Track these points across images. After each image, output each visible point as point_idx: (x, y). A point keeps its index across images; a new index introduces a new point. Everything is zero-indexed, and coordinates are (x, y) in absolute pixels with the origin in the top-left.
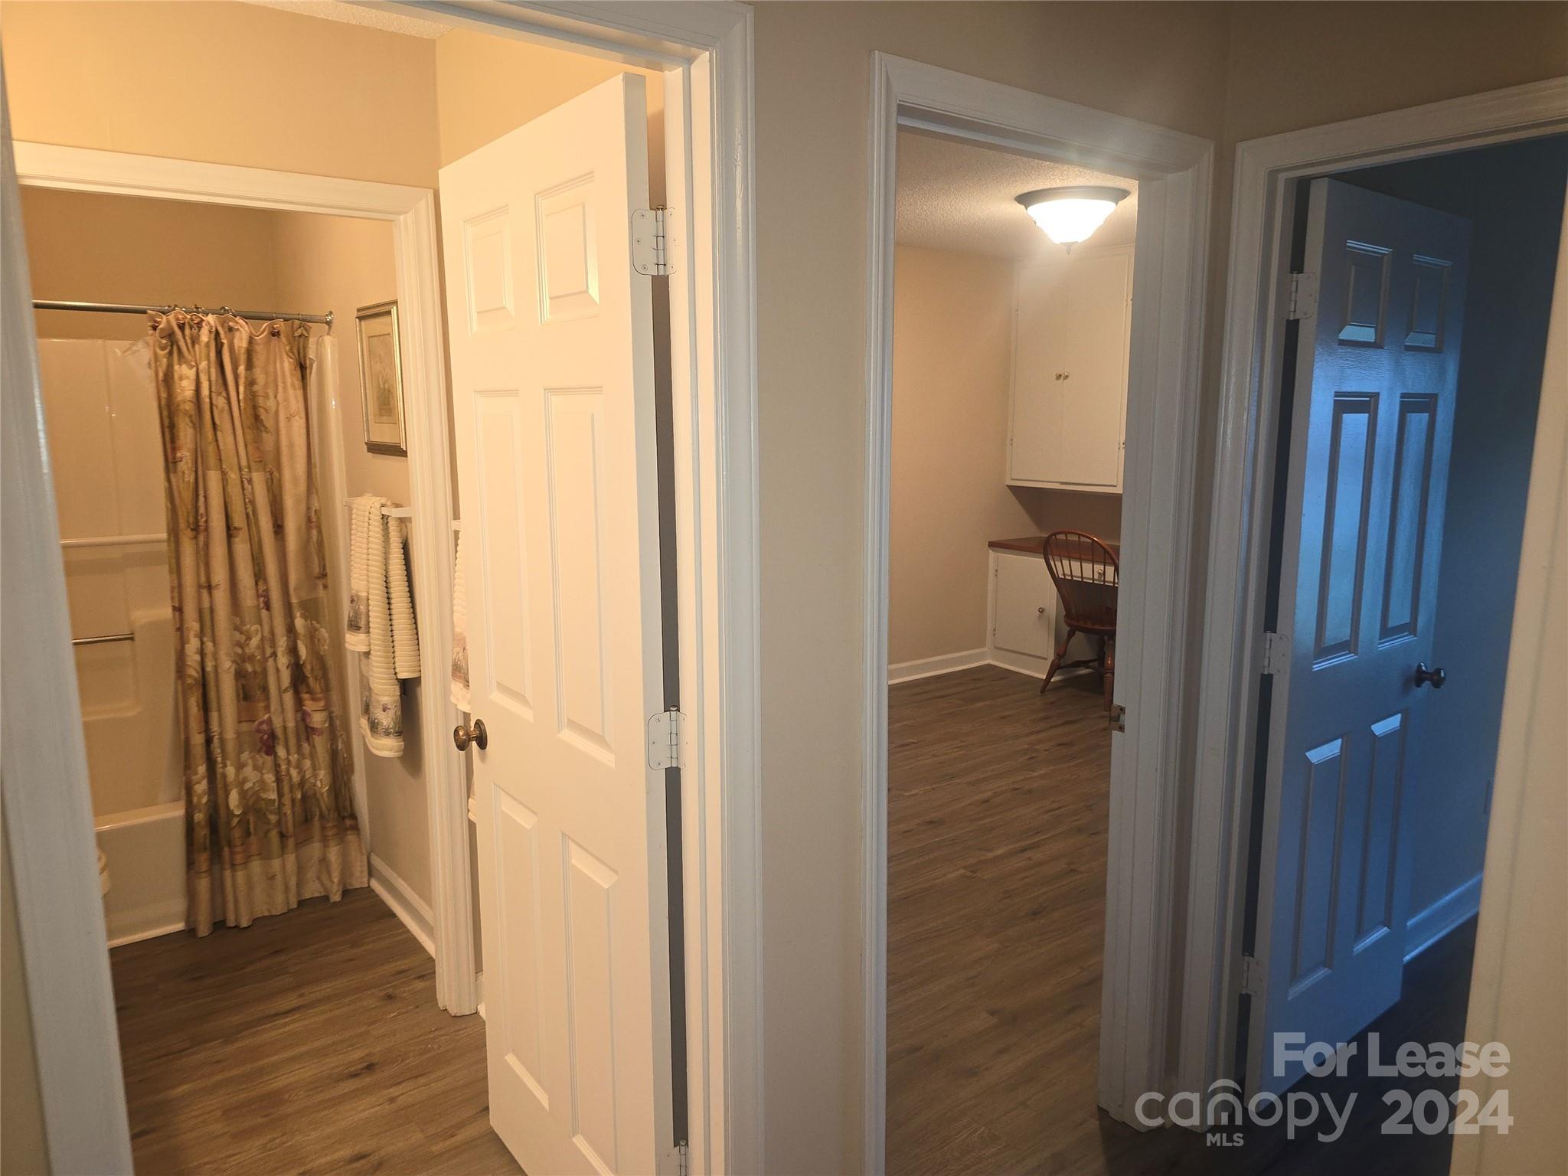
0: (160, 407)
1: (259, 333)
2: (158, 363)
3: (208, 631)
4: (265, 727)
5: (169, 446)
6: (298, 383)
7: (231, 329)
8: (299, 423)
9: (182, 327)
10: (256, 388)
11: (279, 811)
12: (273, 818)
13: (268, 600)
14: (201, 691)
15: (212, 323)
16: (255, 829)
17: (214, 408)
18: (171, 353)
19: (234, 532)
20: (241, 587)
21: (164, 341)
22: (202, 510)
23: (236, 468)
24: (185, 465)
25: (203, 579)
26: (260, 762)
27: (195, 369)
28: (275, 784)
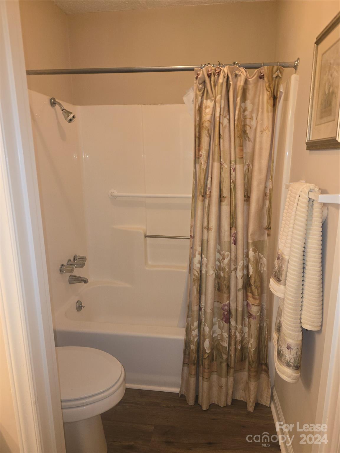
0: (195, 126)
1: (251, 77)
2: (197, 100)
3: (205, 252)
4: (226, 308)
5: (197, 148)
6: (270, 108)
7: (236, 76)
8: (267, 135)
9: (209, 76)
10: (247, 113)
11: (228, 354)
12: (225, 357)
13: (236, 239)
14: (199, 283)
15: (226, 71)
16: (216, 358)
17: (221, 125)
18: (203, 93)
19: (222, 199)
20: (223, 230)
21: (201, 86)
22: (209, 186)
23: (228, 162)
24: (203, 159)
25: (205, 224)
26: (222, 325)
27: (214, 101)
28: (228, 339)
